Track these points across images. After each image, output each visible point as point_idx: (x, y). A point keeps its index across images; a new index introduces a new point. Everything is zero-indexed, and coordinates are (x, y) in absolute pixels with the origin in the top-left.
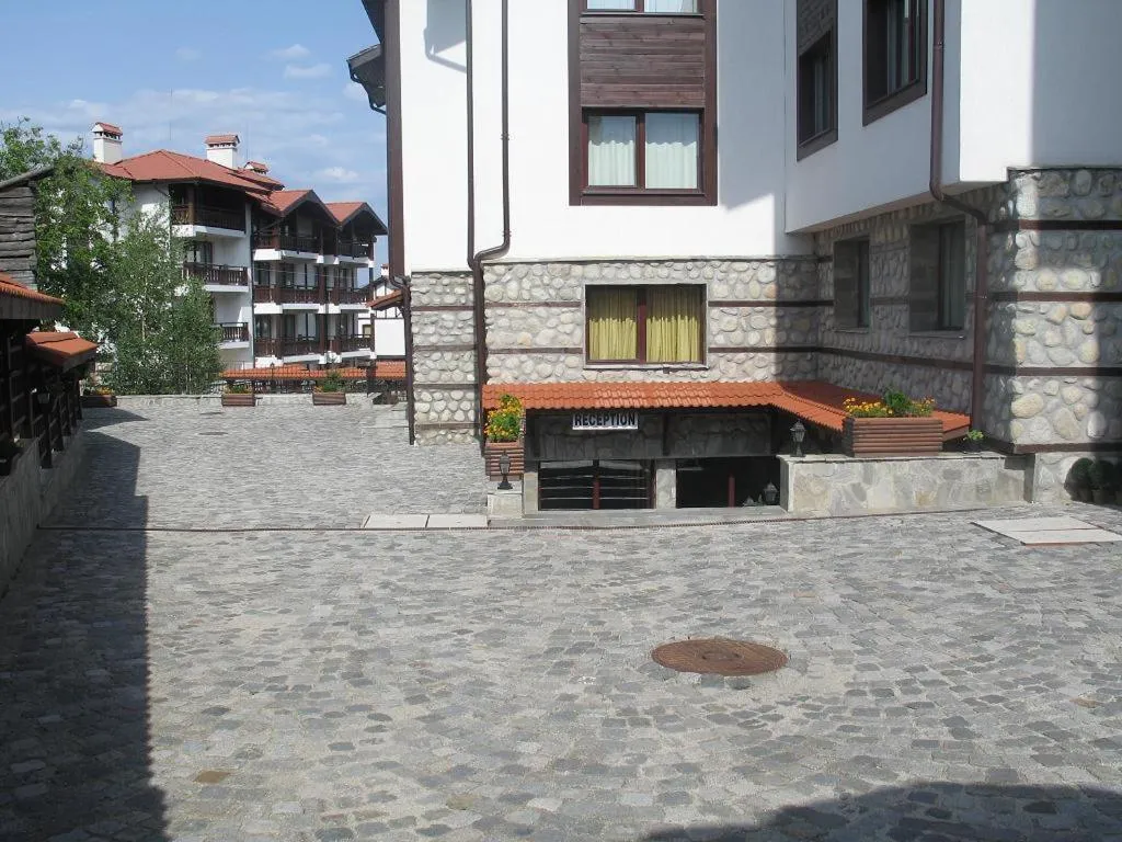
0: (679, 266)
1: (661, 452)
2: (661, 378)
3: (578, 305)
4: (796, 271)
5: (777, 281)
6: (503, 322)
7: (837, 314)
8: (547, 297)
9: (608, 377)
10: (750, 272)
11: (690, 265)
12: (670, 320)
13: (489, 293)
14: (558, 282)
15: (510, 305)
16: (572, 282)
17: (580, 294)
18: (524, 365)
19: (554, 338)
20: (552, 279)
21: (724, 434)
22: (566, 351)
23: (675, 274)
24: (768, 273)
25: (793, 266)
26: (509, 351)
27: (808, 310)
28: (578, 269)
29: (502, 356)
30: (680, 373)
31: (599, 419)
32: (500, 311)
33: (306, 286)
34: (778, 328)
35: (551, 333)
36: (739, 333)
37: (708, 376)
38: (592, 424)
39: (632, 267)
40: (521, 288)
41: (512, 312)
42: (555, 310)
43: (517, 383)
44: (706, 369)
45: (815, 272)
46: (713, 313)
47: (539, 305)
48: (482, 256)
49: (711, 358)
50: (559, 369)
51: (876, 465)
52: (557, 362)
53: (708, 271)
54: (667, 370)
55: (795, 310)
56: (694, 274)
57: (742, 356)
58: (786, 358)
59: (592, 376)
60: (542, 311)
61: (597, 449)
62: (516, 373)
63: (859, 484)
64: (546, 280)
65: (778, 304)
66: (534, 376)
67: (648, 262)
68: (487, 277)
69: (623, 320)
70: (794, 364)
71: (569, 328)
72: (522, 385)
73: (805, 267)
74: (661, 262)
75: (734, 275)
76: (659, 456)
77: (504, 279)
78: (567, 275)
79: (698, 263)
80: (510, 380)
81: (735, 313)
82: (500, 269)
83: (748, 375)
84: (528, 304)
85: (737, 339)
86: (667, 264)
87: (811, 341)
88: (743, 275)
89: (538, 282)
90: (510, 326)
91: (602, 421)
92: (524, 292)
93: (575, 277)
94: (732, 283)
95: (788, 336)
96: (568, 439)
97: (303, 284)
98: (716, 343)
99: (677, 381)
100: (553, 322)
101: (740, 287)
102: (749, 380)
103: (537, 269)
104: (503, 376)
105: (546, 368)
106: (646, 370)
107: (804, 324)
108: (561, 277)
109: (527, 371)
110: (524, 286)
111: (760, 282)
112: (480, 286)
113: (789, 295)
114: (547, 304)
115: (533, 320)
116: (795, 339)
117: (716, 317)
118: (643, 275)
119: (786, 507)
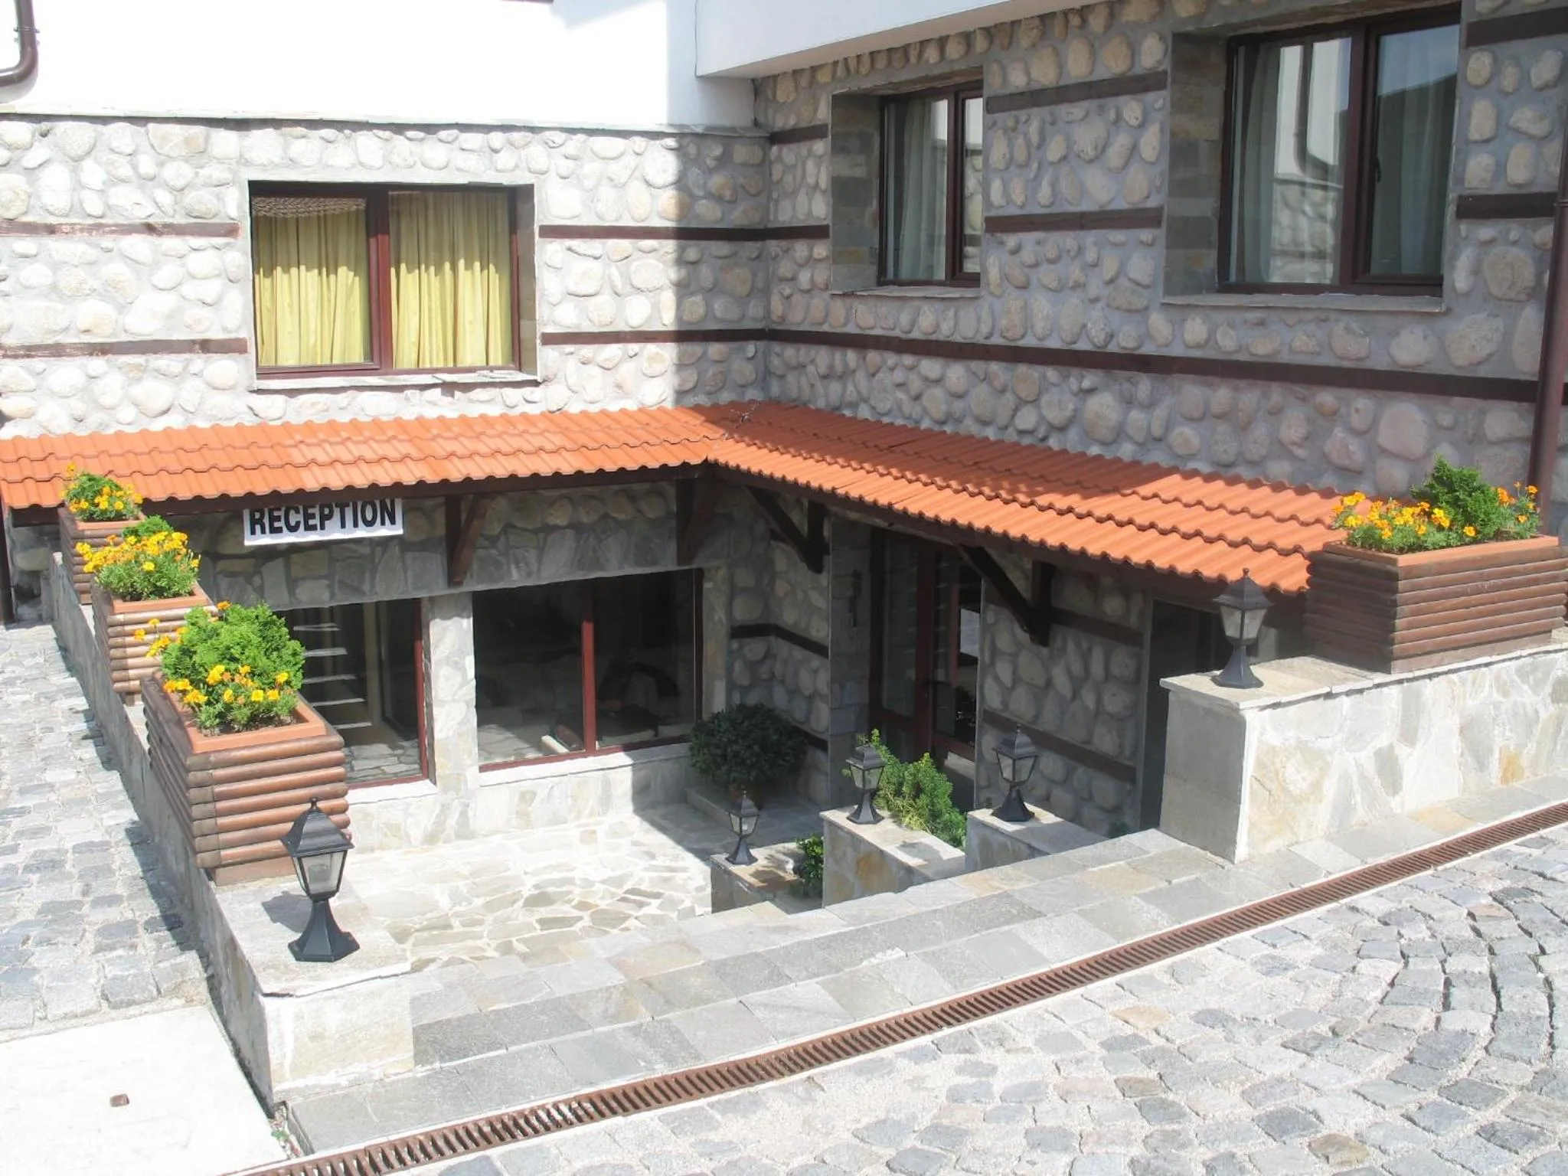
0: (473, 140)
1: (442, 581)
2: (435, 406)
3: (231, 231)
4: (724, 161)
5: (680, 184)
7: (836, 257)
8: (150, 209)
9: (311, 409)
10: (630, 160)
11: (497, 139)
12: (439, 271)
14: (178, 172)
15: (51, 230)
16: (217, 173)
17: (236, 205)
18: (98, 387)
19: (172, 315)
20: (161, 164)
21: (576, 527)
22: (206, 346)
23: (461, 160)
24: (663, 165)
25: (718, 151)
26: (57, 351)
27: (750, 248)
28: (226, 141)
30: (478, 394)
31: (308, 517)
34: (683, 289)
35: (165, 301)
36: (606, 299)
37: (543, 400)
38: (293, 529)
39: (363, 138)
40: (79, 185)
41: (55, 246)
42: (172, 243)
43: (81, 431)
44: (536, 383)
45: (763, 166)
46: (548, 254)
47: (130, 229)
49: (548, 357)
50: (190, 392)
51: (1428, 688)
52: (184, 374)
53: (536, 154)
54: (449, 388)
55: (721, 248)
56: (505, 159)
57: (613, 350)
58: (705, 353)
59: (273, 408)
60: (139, 245)
61: (292, 583)
62: (78, 407)
63: (1391, 747)
64: (147, 165)
65: (684, 234)
66: (127, 414)
67: (399, 128)
69: (332, 269)
70: (719, 368)
71: (211, 289)
72: (94, 437)
73: (742, 153)
74: (430, 129)
75: (591, 168)
76: (441, 589)
77: (31, 159)
78: (199, 155)
79: (515, 136)
80: (62, 425)
81: (597, 253)
83: (627, 395)
84: (98, 227)
85: (601, 315)
86: (443, 134)
87: (753, 316)
88: (613, 167)
89: (125, 171)
90: (54, 288)
91: (316, 521)
92: (86, 195)
93: (220, 161)
94: (588, 183)
95: (709, 307)
96: (221, 565)
98: (555, 323)
99: (474, 411)
100: (167, 274)
101: (607, 193)
102: (631, 405)
103: (122, 135)
104: (42, 416)
105: (155, 392)
106: (400, 389)
107: (739, 278)
108: (186, 160)
109: (106, 400)
110: (85, 178)
111: (648, 184)
113: (708, 214)
114: (150, 229)
115: (115, 269)
116: (724, 312)
117: (557, 263)
118: (387, 160)
119: (1221, 841)
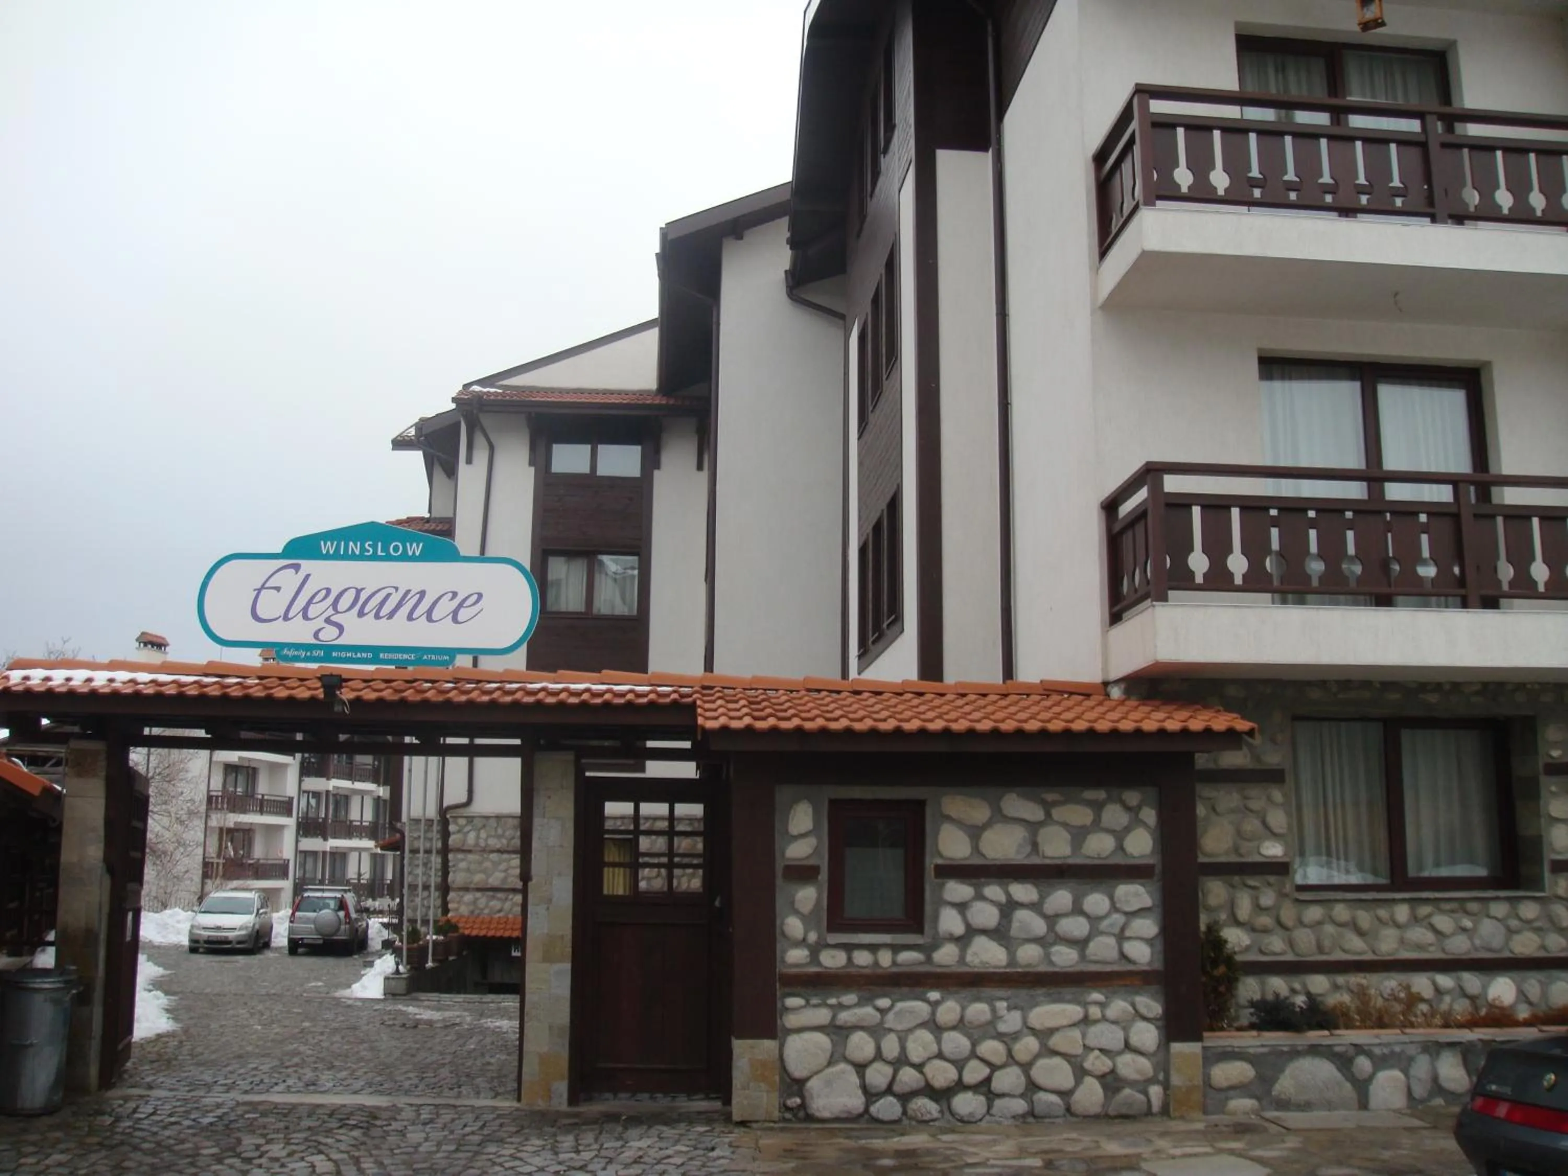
6: (463, 865)
13: (453, 840)
15: (469, 851)
18: (478, 902)
19: (503, 880)
20: (505, 831)
22: (510, 890)
26: (467, 889)
29: (461, 893)
32: (460, 856)
33: (361, 821)
35: (502, 875)
40: (478, 837)
41: (471, 857)
42: (505, 856)
47: (492, 851)
48: (450, 808)
50: (507, 905)
52: (506, 899)
60: (494, 856)
62: (471, 908)
64: (500, 831)
66: (487, 911)
68: (452, 828)
77: (465, 830)
80: (466, 914)
82: (462, 822)
84: (483, 851)
89: (492, 833)
90: (469, 868)
92: (481, 841)
97: (359, 819)
100: (503, 866)
103: (494, 822)
104: (460, 910)
105: (497, 904)
108: (513, 829)
109: (481, 907)
110: (481, 835)
112: (445, 834)
114: (499, 851)
115: (487, 864)
